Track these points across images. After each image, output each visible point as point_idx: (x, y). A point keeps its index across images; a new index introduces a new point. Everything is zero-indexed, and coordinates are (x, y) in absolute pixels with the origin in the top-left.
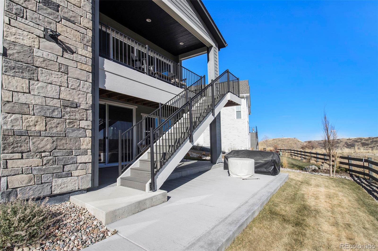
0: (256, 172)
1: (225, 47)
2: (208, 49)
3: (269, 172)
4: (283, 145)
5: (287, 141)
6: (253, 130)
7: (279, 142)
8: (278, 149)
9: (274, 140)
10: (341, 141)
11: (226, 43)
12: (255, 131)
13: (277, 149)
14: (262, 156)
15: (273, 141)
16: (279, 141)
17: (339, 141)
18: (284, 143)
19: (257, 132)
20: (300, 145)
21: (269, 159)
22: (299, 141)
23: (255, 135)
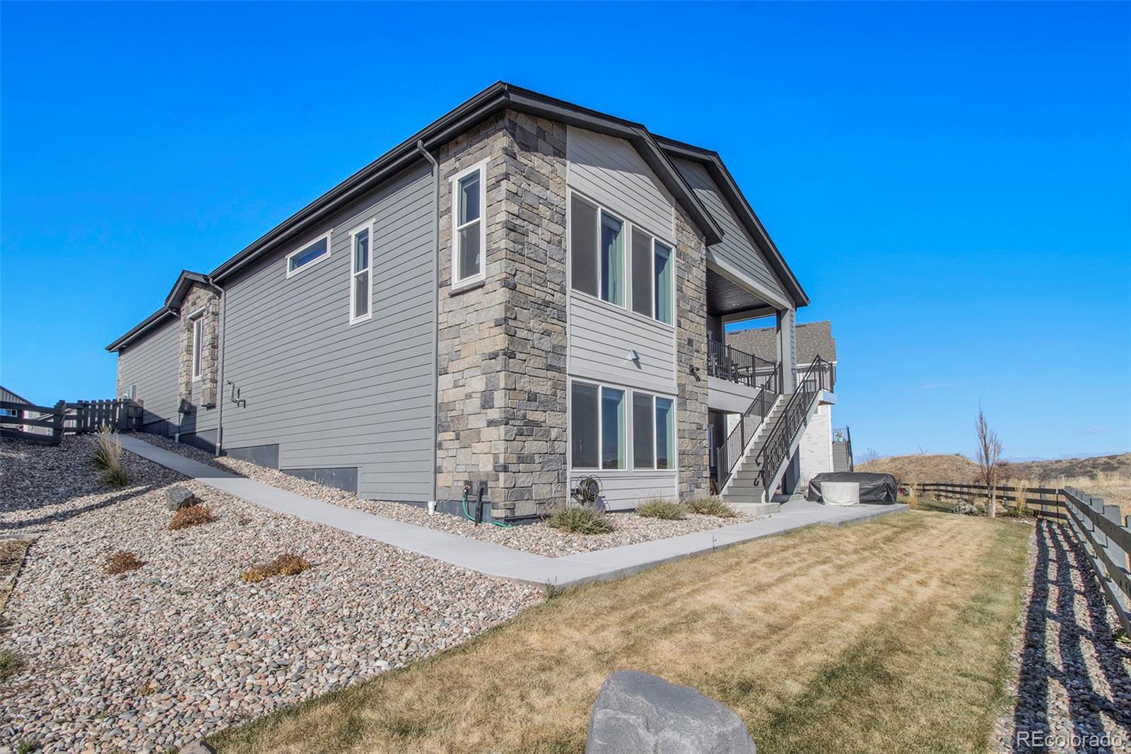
0: (861, 502)
1: (806, 305)
2: (780, 313)
3: (880, 500)
4: (922, 475)
5: (934, 462)
6: (840, 436)
7: (910, 467)
8: (903, 482)
9: (894, 460)
10: (1123, 463)
11: (808, 299)
12: (844, 439)
13: (901, 484)
14: (869, 480)
15: (892, 465)
16: (911, 462)
17: (1114, 462)
18: (925, 469)
19: (849, 441)
20: (973, 475)
21: (880, 482)
22: (969, 464)
23: (844, 448)
